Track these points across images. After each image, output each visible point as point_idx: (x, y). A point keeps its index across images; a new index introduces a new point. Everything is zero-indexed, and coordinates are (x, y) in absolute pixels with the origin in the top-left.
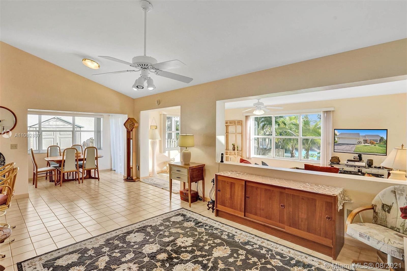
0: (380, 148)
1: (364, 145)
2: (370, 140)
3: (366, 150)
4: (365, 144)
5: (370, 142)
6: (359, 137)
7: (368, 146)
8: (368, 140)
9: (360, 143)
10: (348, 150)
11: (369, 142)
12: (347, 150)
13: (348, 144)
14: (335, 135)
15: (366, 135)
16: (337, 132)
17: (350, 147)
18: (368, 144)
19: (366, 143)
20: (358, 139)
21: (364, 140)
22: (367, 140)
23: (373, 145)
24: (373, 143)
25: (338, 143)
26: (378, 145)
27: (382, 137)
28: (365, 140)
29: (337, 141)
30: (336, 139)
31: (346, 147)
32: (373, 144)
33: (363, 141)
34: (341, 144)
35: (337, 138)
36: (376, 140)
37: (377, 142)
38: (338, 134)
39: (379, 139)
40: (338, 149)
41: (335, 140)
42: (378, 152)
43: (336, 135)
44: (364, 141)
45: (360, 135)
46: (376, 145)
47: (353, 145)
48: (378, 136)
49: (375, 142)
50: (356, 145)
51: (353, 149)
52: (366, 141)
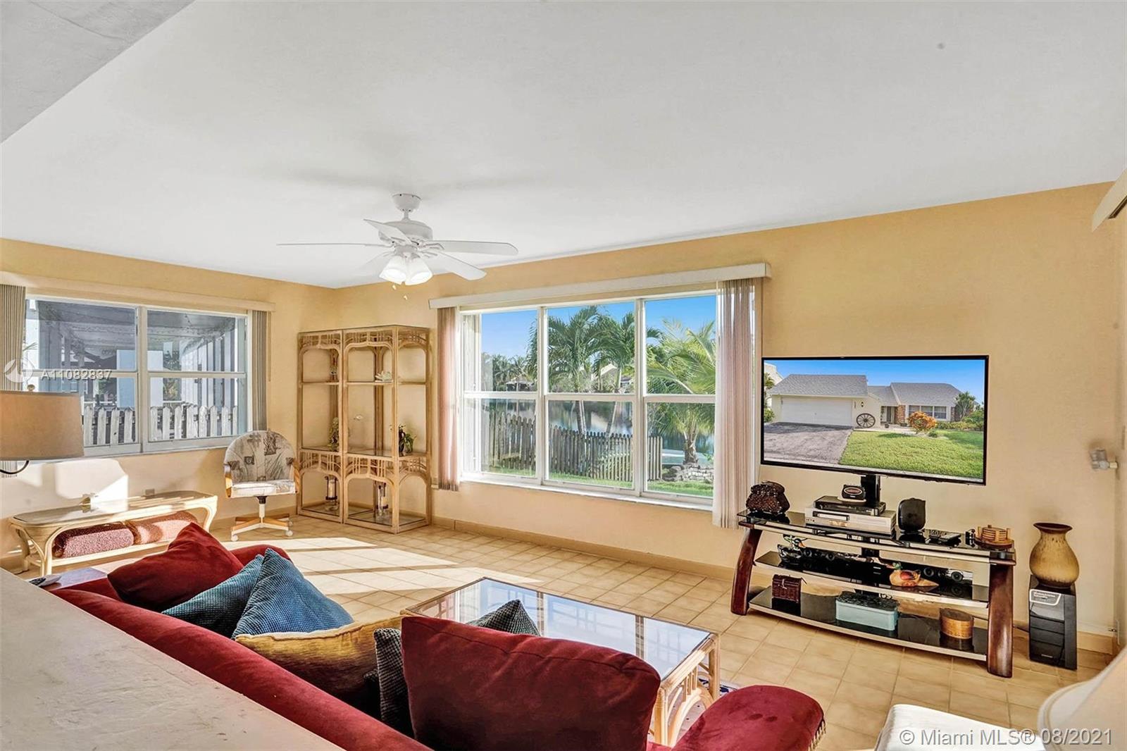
0: (955, 446)
1: (883, 430)
2: (910, 406)
3: (893, 458)
4: (887, 427)
5: (912, 420)
6: (866, 393)
7: (904, 435)
8: (903, 407)
9: (866, 420)
10: (817, 453)
11: (907, 416)
12: (812, 453)
13: (815, 427)
14: (764, 382)
15: (892, 383)
16: (775, 371)
17: (826, 442)
18: (904, 425)
19: (895, 423)
20: (859, 404)
21: (886, 410)
22: (896, 408)
23: (923, 435)
24: (926, 422)
25: (775, 421)
26: (945, 435)
27: (963, 392)
28: (889, 408)
29: (772, 413)
30: (769, 402)
31: (809, 443)
32: (925, 428)
33: (882, 412)
34: (786, 427)
35: (774, 396)
36: (940, 411)
37: (944, 416)
38: (777, 380)
39: (950, 403)
40: (775, 449)
41: (763, 406)
42: (947, 467)
43: (770, 384)
44: (885, 415)
45: (868, 384)
46: (938, 431)
47: (836, 433)
48: (949, 388)
49: (935, 420)
50: (848, 432)
51: (838, 452)
52: (891, 414)
